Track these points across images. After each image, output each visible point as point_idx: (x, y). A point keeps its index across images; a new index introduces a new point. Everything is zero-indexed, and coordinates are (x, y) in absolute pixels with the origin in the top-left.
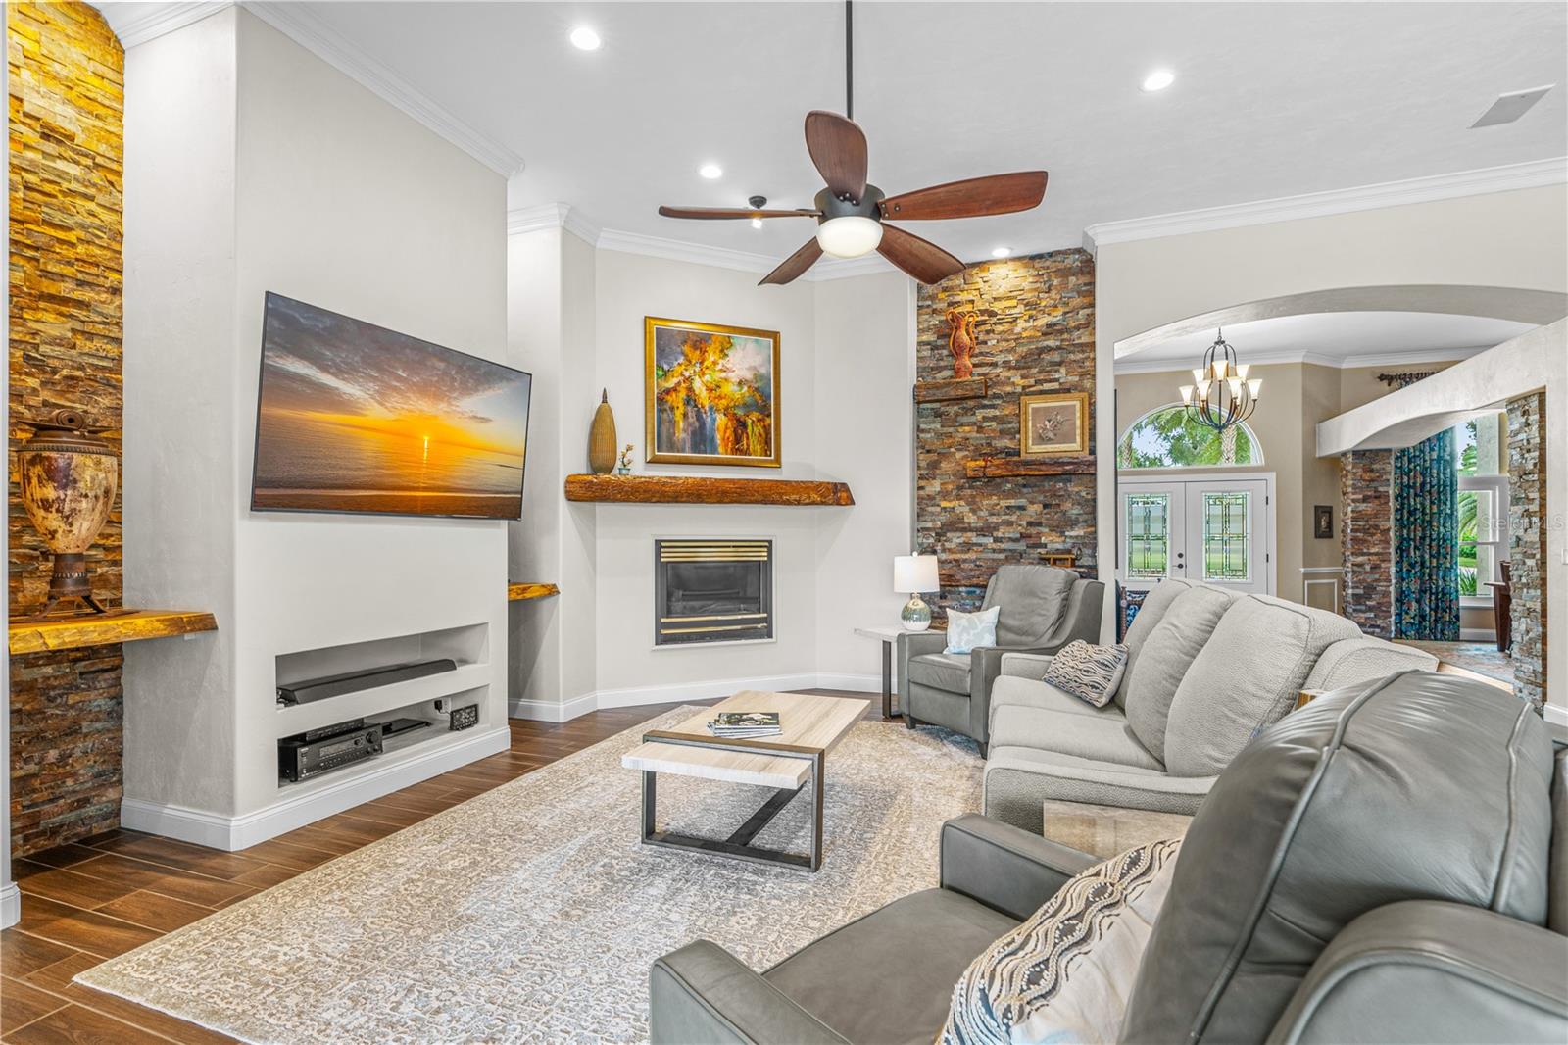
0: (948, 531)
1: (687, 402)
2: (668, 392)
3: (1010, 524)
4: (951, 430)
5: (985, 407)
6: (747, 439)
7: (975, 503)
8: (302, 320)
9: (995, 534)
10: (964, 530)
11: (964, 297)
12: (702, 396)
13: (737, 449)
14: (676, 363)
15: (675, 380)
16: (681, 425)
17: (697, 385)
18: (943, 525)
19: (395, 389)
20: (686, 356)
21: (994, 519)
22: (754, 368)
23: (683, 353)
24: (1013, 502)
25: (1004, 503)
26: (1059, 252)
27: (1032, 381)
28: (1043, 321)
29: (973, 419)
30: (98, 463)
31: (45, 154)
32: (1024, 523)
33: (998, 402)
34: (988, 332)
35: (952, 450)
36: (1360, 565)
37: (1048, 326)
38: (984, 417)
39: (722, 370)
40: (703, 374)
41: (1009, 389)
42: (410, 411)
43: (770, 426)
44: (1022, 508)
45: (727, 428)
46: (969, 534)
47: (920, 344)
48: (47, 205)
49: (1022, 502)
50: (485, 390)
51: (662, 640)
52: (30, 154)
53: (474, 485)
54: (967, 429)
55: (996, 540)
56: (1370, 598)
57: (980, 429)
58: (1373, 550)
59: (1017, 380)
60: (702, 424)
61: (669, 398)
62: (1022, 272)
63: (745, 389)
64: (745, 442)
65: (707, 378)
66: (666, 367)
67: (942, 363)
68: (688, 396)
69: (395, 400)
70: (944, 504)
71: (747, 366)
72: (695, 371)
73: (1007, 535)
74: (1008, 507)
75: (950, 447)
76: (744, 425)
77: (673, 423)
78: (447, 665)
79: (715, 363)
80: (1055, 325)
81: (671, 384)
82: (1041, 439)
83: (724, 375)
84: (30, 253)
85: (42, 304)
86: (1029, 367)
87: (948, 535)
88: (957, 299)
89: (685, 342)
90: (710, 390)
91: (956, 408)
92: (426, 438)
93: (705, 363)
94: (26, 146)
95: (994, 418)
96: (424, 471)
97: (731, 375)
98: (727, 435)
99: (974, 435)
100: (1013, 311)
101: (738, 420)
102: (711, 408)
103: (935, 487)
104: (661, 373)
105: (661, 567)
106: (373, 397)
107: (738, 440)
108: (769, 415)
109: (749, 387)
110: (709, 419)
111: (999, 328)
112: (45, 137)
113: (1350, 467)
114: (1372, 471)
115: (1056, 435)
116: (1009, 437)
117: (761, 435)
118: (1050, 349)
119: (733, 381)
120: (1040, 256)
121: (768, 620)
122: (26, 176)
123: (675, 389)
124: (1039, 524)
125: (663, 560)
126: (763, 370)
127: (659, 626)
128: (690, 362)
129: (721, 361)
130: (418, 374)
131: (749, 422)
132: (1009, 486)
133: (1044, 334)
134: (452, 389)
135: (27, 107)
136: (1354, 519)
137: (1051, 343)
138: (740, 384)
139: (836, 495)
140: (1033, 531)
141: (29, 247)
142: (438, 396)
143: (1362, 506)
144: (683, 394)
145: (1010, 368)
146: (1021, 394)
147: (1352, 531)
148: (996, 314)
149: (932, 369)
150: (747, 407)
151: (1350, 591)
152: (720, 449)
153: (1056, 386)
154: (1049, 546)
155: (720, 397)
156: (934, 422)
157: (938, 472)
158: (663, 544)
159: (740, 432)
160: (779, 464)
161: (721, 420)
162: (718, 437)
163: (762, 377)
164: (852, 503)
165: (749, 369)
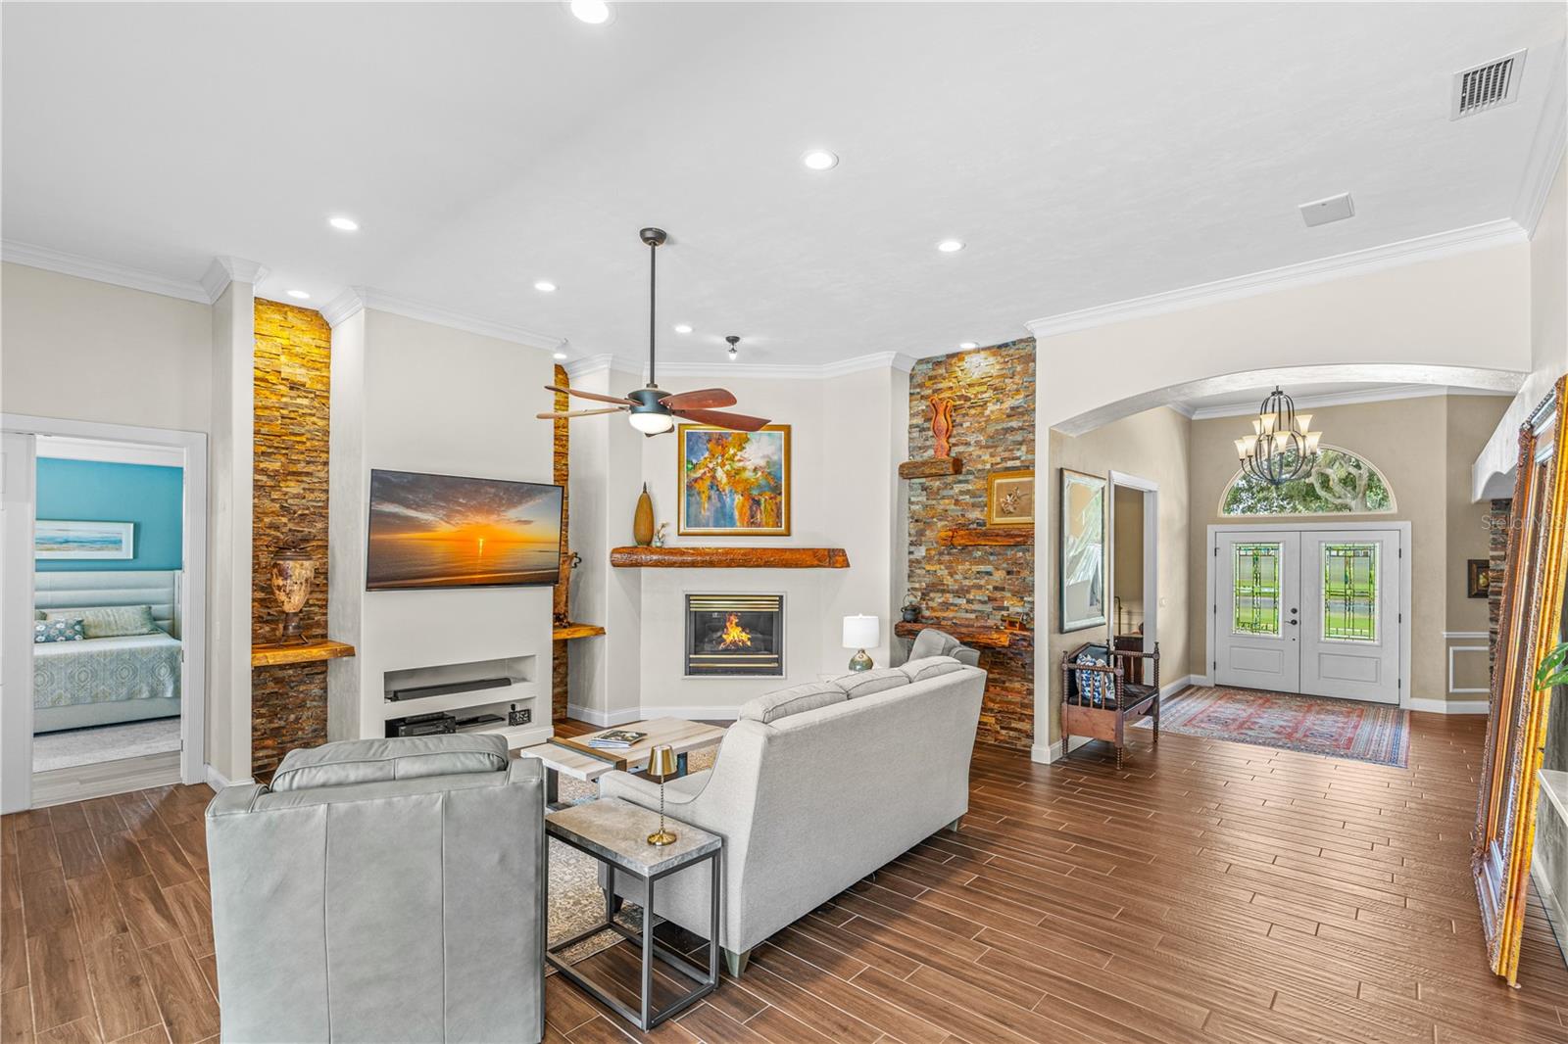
0: (931, 591)
1: (712, 487)
2: (696, 480)
3: (980, 587)
4: (934, 502)
5: (960, 482)
6: (761, 513)
7: (952, 567)
8: (393, 479)
9: (967, 596)
10: (943, 591)
11: (944, 385)
12: (723, 482)
13: (753, 523)
14: (702, 458)
15: (702, 471)
16: (706, 506)
17: (720, 474)
18: (927, 586)
19: (458, 512)
20: (711, 451)
21: (967, 583)
22: (768, 456)
23: (709, 449)
24: (982, 568)
25: (975, 568)
26: (1021, 341)
27: (998, 460)
28: (1009, 403)
29: (951, 493)
30: (302, 565)
31: (291, 397)
32: (991, 587)
33: (971, 477)
34: (964, 415)
35: (935, 520)
37: (1012, 408)
38: (961, 491)
39: (740, 461)
40: (725, 465)
41: (980, 467)
42: (468, 524)
43: (781, 502)
44: (989, 574)
45: (743, 506)
46: (948, 595)
47: (911, 426)
48: (292, 424)
49: (989, 568)
50: (527, 501)
51: (691, 671)
52: (284, 400)
53: (519, 566)
54: (947, 501)
55: (969, 601)
57: (957, 503)
59: (986, 457)
60: (723, 504)
61: (696, 485)
62: (992, 360)
63: (760, 474)
64: (759, 517)
65: (728, 467)
66: (694, 461)
67: (928, 443)
68: (712, 483)
69: (457, 519)
70: (928, 567)
71: (762, 455)
72: (717, 463)
73: (978, 598)
74: (978, 572)
75: (933, 517)
76: (758, 503)
77: (700, 504)
78: (505, 682)
79: (735, 455)
80: (1018, 407)
81: (698, 474)
82: (1004, 512)
83: (741, 464)
84: (284, 451)
85: (289, 478)
86: (996, 447)
87: (932, 595)
88: (940, 386)
89: (710, 441)
90: (728, 473)
91: (938, 483)
92: (481, 540)
93: (727, 456)
94: (282, 396)
95: (968, 492)
96: (479, 561)
97: (748, 463)
98: (744, 512)
99: (953, 507)
100: (984, 396)
101: (753, 499)
102: (731, 491)
103: (921, 552)
104: (690, 466)
106: (442, 519)
107: (752, 516)
108: (780, 494)
109: (763, 472)
110: (728, 500)
111: (973, 411)
112: (291, 388)
115: (1015, 509)
116: (979, 509)
117: (772, 510)
118: (1012, 430)
119: (749, 467)
120: (1006, 345)
121: (779, 661)
122: (281, 411)
123: (701, 478)
124: (1003, 589)
125: (692, 610)
126: (775, 458)
127: (688, 660)
128: (714, 455)
129: (739, 453)
130: (475, 499)
131: (763, 500)
132: (980, 553)
133: (1009, 416)
134: (500, 505)
135: (283, 375)
137: (1015, 424)
138: (756, 469)
139: (832, 558)
140: (998, 595)
141: (283, 448)
142: (490, 512)
144: (708, 483)
145: (981, 447)
146: (989, 471)
148: (970, 399)
149: (920, 448)
150: (761, 488)
152: (738, 524)
153: (1017, 463)
154: (1011, 609)
155: (738, 482)
156: (920, 495)
157: (923, 539)
158: (691, 598)
159: (754, 508)
160: (788, 534)
161: (738, 499)
162: (736, 514)
163: (774, 463)
164: (848, 566)
165: (764, 457)
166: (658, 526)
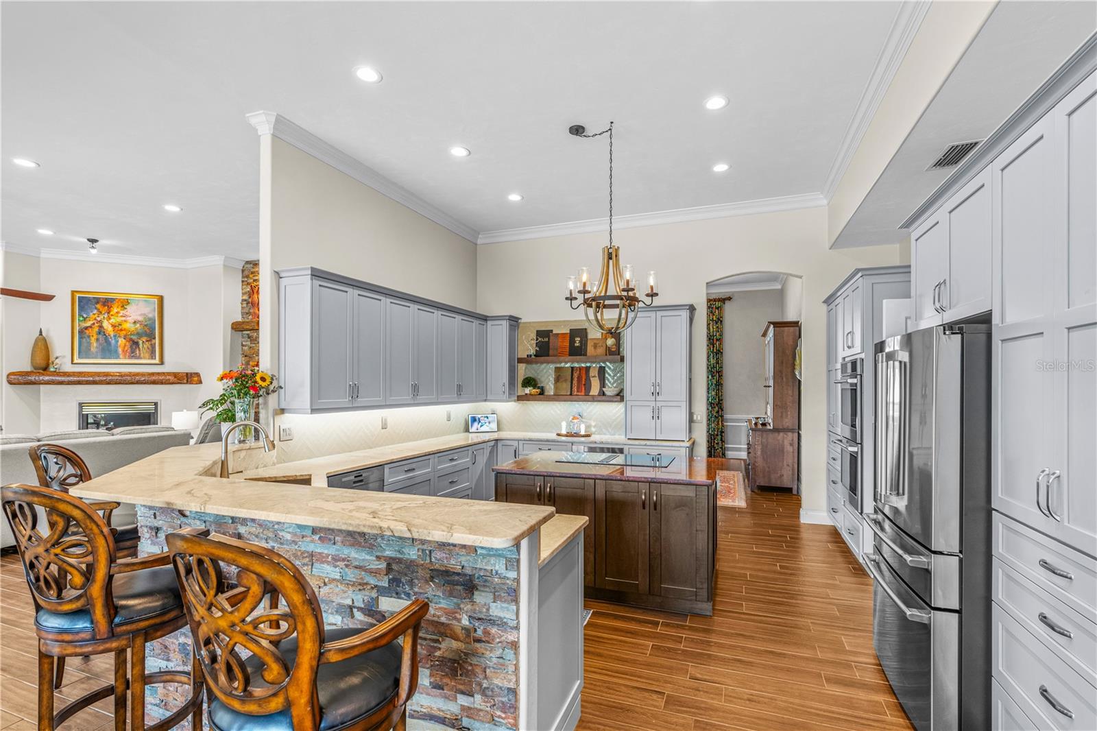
1: (99, 333)
2: (86, 328)
6: (139, 350)
12: (109, 330)
13: (133, 357)
14: (91, 314)
15: (92, 322)
16: (95, 345)
17: (106, 324)
20: (98, 310)
22: (145, 314)
23: (96, 308)
39: (122, 316)
40: (110, 319)
43: (155, 344)
45: (125, 346)
47: (243, 300)
60: (109, 344)
61: (87, 331)
63: (138, 325)
64: (138, 352)
65: (113, 320)
66: (85, 316)
68: (100, 330)
71: (140, 313)
72: (104, 317)
76: (137, 344)
77: (90, 344)
79: (118, 313)
81: (89, 324)
89: (97, 303)
90: (114, 326)
93: (111, 313)
97: (129, 318)
98: (126, 349)
101: (133, 341)
102: (115, 336)
104: (81, 319)
105: (82, 416)
107: (133, 352)
108: (155, 338)
109: (141, 324)
110: (113, 342)
117: (148, 348)
119: (130, 321)
123: (91, 327)
125: (84, 413)
126: (150, 316)
128: (101, 312)
129: (122, 312)
131: (141, 342)
138: (135, 322)
139: (190, 378)
144: (96, 329)
149: (247, 314)
150: (140, 335)
152: (121, 356)
155: (121, 330)
158: (84, 405)
159: (134, 347)
160: (162, 363)
161: (122, 341)
162: (120, 350)
163: (150, 319)
164: (200, 382)
165: (141, 315)
166: (52, 359)
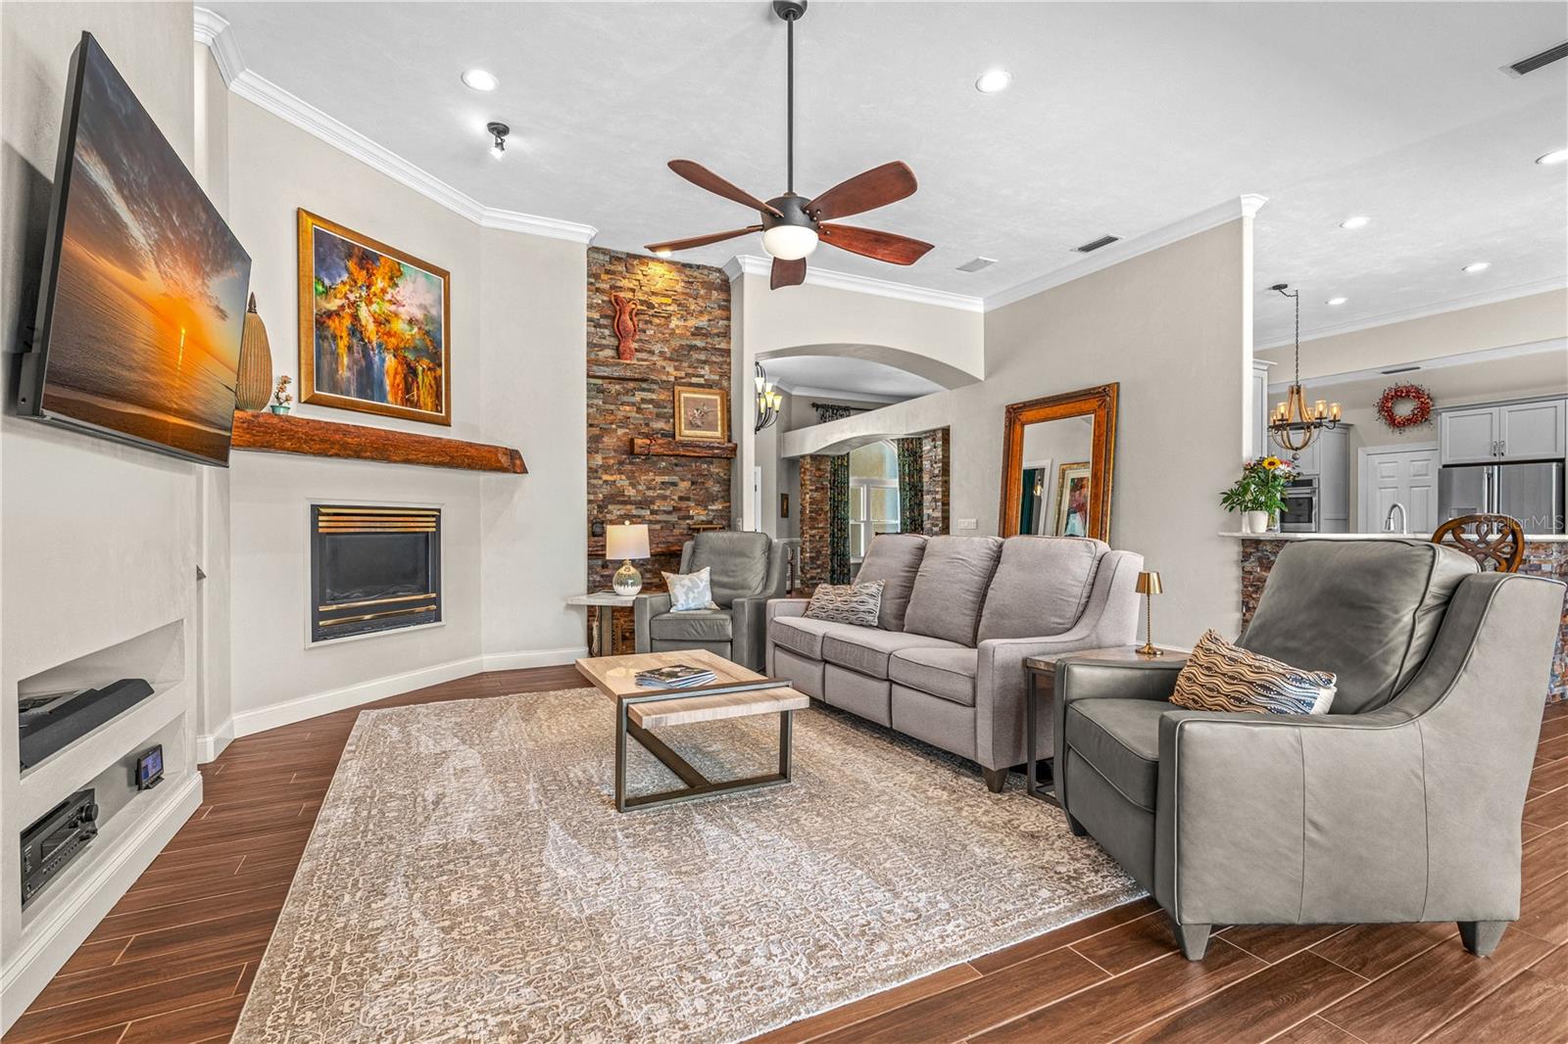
0: (610, 503)
1: (352, 332)
2: (330, 314)
3: (664, 498)
4: (612, 407)
5: (644, 390)
6: (418, 388)
7: (635, 478)
9: (652, 507)
10: (625, 503)
11: (625, 283)
12: (369, 328)
13: (408, 400)
14: (338, 280)
15: (338, 302)
16: (346, 360)
17: (364, 313)
18: (605, 497)
19: (169, 243)
20: (351, 274)
21: (650, 493)
22: (425, 307)
23: (347, 269)
24: (666, 479)
25: (659, 479)
26: (705, 267)
27: (683, 374)
28: (692, 322)
29: (632, 399)
32: (676, 498)
33: (655, 387)
34: (647, 322)
35: (614, 426)
36: (813, 536)
37: (697, 328)
38: (642, 399)
39: (391, 302)
40: (371, 302)
41: (664, 378)
42: (176, 282)
43: (440, 377)
44: (674, 484)
45: (396, 373)
46: (629, 507)
47: (588, 319)
49: (675, 479)
50: (225, 269)
51: (319, 634)
54: (628, 408)
55: (653, 512)
56: (818, 560)
57: (639, 410)
58: (820, 526)
59: (670, 369)
60: (370, 363)
61: (330, 323)
62: (674, 275)
63: (416, 330)
64: (415, 393)
65: (374, 307)
66: (327, 282)
67: (604, 342)
68: (354, 325)
69: (167, 261)
70: (606, 477)
71: (418, 303)
72: (361, 296)
73: (662, 508)
74: (663, 483)
75: (612, 423)
76: (413, 371)
77: (335, 355)
79: (384, 291)
80: (702, 328)
81: (333, 305)
82: (692, 425)
86: (681, 361)
87: (610, 507)
88: (619, 284)
89: (349, 256)
90: (378, 323)
91: (617, 387)
93: (373, 289)
95: (651, 401)
97: (401, 309)
98: (397, 381)
99: (634, 414)
100: (668, 308)
101: (408, 365)
102: (380, 346)
103: (599, 460)
104: (320, 288)
105: (318, 538)
106: (152, 251)
107: (408, 390)
108: (440, 365)
109: (420, 328)
110: (377, 359)
111: (656, 321)
113: (808, 466)
114: (820, 470)
115: (703, 423)
116: (664, 420)
117: (431, 387)
118: (694, 348)
119: (403, 316)
120: (690, 266)
121: (436, 602)
123: (337, 314)
124: (688, 499)
125: (320, 530)
126: (434, 312)
127: (317, 616)
128: (355, 282)
129: (390, 290)
130: (186, 225)
131: (420, 369)
132: (664, 464)
133: (693, 334)
136: (811, 504)
137: (699, 343)
138: (411, 322)
139: (509, 462)
140: (683, 504)
142: (197, 268)
143: (815, 495)
144: (347, 322)
145: (665, 359)
146: (674, 384)
147: (810, 512)
148: (654, 307)
149: (598, 345)
150: (418, 351)
151: (808, 555)
152: (390, 398)
153: (701, 381)
154: (695, 518)
155: (389, 334)
156: (596, 398)
157: (600, 446)
158: (323, 510)
159: (410, 379)
160: (449, 423)
161: (390, 362)
162: (387, 383)
163: (432, 320)
164: (525, 471)
165: (420, 306)
